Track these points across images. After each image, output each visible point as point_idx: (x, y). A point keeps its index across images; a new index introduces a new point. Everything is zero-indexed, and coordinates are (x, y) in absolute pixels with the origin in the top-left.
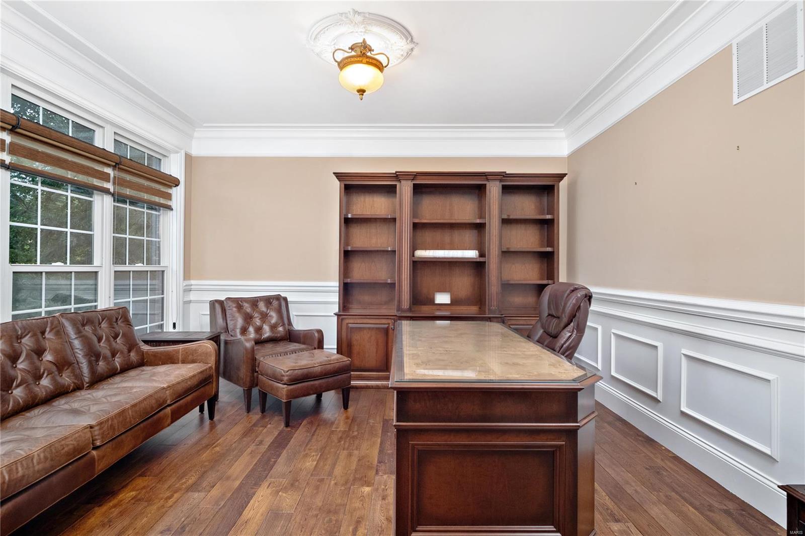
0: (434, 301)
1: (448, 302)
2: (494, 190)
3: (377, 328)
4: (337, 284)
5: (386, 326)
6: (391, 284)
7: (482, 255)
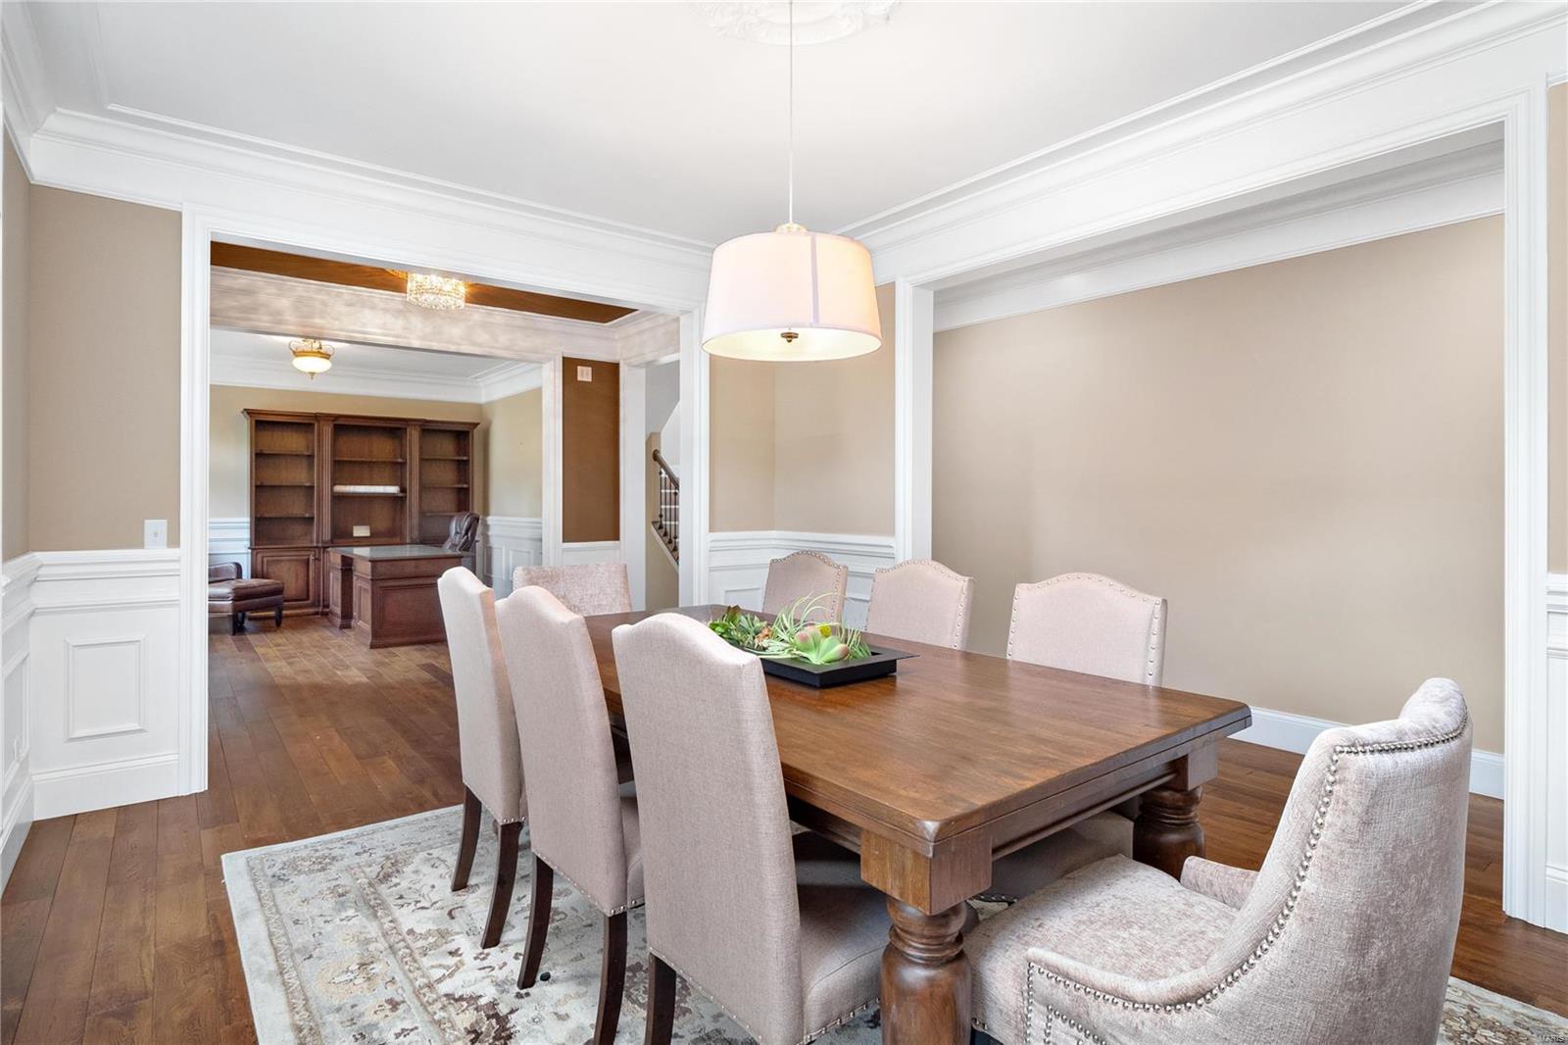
0: (352, 533)
1: (368, 534)
2: (414, 435)
3: (296, 560)
4: (248, 519)
5: (306, 558)
6: (309, 518)
7: (403, 490)
